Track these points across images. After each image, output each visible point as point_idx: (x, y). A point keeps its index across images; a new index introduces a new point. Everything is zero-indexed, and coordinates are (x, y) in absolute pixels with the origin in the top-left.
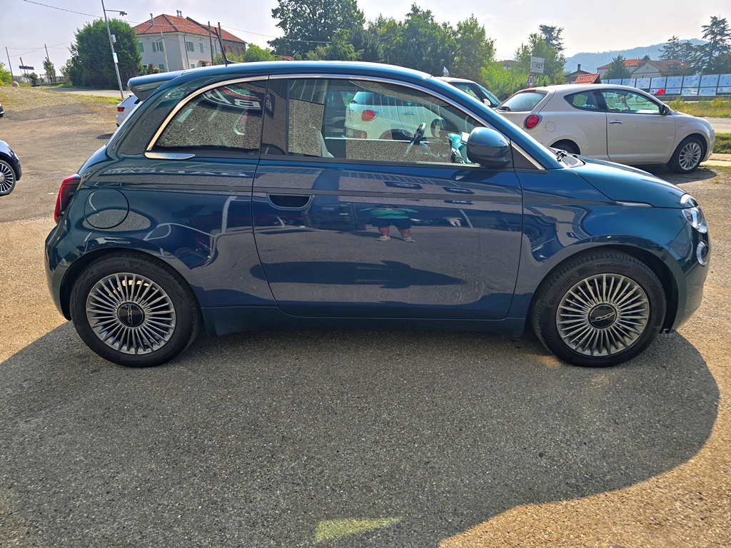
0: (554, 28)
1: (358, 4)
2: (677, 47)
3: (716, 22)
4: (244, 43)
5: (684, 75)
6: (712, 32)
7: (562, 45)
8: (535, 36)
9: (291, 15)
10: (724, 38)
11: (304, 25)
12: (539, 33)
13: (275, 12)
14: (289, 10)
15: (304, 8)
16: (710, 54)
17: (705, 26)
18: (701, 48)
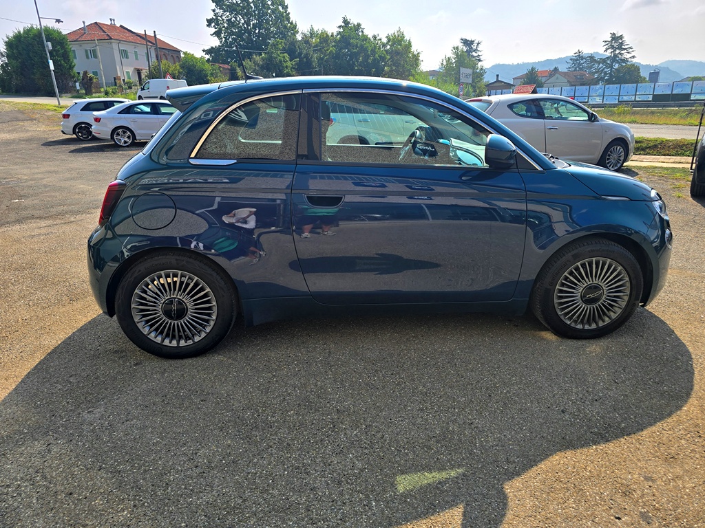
0: (474, 41)
1: (290, 16)
2: (582, 60)
3: (615, 38)
4: (179, 51)
5: (589, 85)
6: (612, 47)
7: (482, 58)
8: (457, 48)
9: (226, 25)
10: (623, 52)
11: (239, 35)
12: (461, 46)
13: (210, 22)
14: (223, 20)
15: (238, 19)
16: (611, 66)
17: (606, 41)
18: (603, 61)
